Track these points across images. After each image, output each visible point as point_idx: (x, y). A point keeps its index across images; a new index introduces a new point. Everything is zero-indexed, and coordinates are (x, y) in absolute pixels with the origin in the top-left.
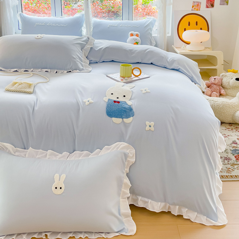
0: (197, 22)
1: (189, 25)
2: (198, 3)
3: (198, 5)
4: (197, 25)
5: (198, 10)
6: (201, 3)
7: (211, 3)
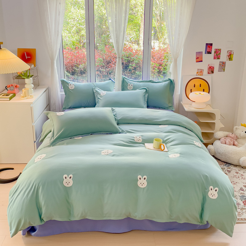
0: (200, 85)
1: (194, 87)
2: (201, 70)
3: (201, 72)
4: (200, 86)
5: (201, 75)
6: (203, 70)
7: (211, 70)
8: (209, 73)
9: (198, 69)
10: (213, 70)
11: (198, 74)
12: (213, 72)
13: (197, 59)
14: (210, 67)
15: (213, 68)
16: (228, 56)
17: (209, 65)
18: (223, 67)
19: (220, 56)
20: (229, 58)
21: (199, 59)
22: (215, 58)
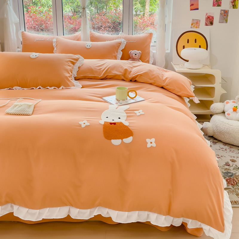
0: (196, 40)
1: (188, 42)
2: (197, 21)
3: (197, 23)
4: (196, 42)
5: (197, 28)
6: (200, 21)
7: (210, 21)
8: (206, 25)
9: (193, 20)
10: (213, 21)
11: (193, 25)
12: (212, 23)
13: (192, 6)
14: (208, 17)
15: (213, 18)
16: (232, 3)
17: (207, 14)
18: (225, 17)
19: (221, 3)
20: (233, 6)
21: (194, 7)
22: (214, 5)
